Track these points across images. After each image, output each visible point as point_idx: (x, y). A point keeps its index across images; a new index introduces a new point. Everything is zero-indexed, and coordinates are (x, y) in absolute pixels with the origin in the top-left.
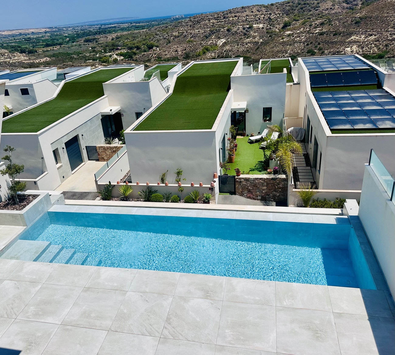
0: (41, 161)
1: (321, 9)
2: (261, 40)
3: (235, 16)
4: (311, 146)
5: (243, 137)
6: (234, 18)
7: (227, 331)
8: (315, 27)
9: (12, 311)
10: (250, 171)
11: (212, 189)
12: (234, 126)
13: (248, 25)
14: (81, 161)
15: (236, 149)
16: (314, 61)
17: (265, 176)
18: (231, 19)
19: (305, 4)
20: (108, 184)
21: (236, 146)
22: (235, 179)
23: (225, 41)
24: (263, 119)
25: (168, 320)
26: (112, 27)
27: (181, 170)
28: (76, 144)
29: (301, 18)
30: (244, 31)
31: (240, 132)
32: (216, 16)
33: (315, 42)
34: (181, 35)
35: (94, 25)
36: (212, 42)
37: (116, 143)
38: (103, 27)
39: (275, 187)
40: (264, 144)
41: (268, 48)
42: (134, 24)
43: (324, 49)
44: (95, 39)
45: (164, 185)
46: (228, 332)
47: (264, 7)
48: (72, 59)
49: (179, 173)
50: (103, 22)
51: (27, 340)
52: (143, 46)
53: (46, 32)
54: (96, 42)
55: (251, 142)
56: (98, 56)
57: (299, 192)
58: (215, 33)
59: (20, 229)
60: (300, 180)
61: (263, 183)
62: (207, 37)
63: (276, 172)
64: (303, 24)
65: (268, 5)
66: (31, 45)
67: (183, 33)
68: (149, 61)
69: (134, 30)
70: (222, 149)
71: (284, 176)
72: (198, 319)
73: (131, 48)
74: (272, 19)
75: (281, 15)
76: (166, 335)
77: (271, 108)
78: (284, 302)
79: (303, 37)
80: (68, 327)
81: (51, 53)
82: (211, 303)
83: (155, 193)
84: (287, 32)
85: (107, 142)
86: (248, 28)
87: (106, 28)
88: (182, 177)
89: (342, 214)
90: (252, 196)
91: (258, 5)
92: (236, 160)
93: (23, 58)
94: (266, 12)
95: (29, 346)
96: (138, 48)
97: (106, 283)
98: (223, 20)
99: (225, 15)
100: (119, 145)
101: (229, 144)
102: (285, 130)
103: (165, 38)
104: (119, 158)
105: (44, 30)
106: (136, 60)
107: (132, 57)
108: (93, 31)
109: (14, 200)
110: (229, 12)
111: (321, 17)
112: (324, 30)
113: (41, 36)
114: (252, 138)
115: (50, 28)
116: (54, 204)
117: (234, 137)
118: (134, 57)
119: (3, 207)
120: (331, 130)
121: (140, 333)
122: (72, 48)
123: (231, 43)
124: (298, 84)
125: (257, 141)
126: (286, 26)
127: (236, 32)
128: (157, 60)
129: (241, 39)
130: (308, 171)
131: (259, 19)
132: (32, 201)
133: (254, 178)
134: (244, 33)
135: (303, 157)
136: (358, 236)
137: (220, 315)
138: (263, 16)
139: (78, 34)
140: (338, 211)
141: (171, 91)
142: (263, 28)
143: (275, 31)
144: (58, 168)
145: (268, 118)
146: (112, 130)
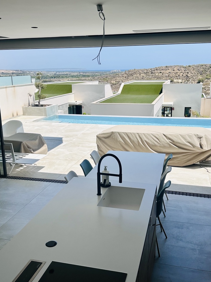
18: (157, 74)
26: (65, 74)
35: (51, 72)
42: (82, 74)
47: (183, 67)
50: (58, 70)
65: (186, 66)
69: (82, 77)
74: (189, 77)
75: (196, 74)
87: (60, 75)
91: (178, 66)
94: (185, 71)
98: (151, 75)
99: (152, 71)
105: (11, 72)
108: (50, 76)
110: (156, 69)
115: (17, 70)
126: (200, 82)
131: (179, 76)
138: (182, 74)
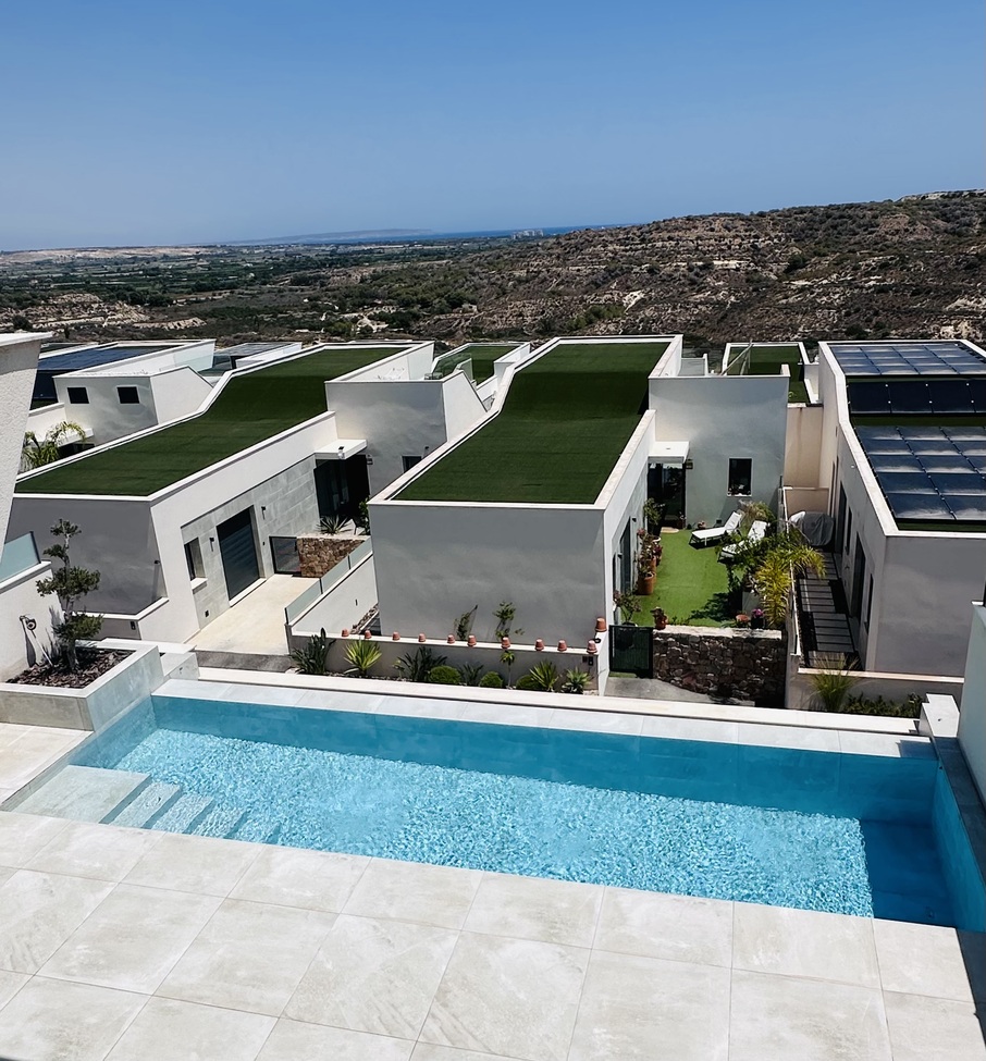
0: (153, 568)
1: (882, 230)
2: (733, 298)
3: (670, 239)
4: (849, 560)
5: (677, 531)
6: (667, 244)
7: (596, 1031)
8: (868, 274)
9: (27, 953)
10: (693, 617)
11: (590, 660)
12: (656, 501)
13: (700, 260)
14: (255, 573)
15: (658, 561)
16: (859, 351)
17: (728, 633)
18: (659, 244)
19: (841, 217)
20: (319, 636)
21: (659, 553)
22: (652, 636)
23: (642, 296)
24: (730, 486)
25: (442, 995)
26: (364, 250)
27: (510, 608)
28: (246, 529)
29: (833, 249)
30: (692, 275)
31: (668, 518)
32: (621, 237)
33: (867, 309)
34: (534, 277)
35: (320, 245)
36: (610, 296)
37: (349, 532)
38: (341, 249)
39: (754, 661)
40: (730, 550)
41: (749, 319)
42: (419, 247)
43: (889, 327)
44: (320, 277)
45: (465, 644)
46: (600, 1035)
47: (743, 220)
48: (257, 324)
49: (505, 615)
50: (342, 238)
51: (58, 1033)
52: (437, 300)
53: (198, 257)
54: (322, 285)
55: (698, 544)
56: (323, 319)
57: (814, 675)
58: (617, 275)
59: (74, 738)
60: (820, 647)
61: (723, 650)
62: (598, 286)
63: (758, 623)
64: (837, 264)
65: (752, 214)
66: (158, 286)
67: (540, 272)
68: (450, 335)
69: (419, 260)
70: (619, 556)
71: (776, 635)
72: (522, 996)
73: (406, 304)
74: (759, 250)
75: (783, 239)
76: (434, 1034)
77: (750, 460)
78: (755, 957)
79: (837, 296)
80: (171, 1004)
81: (207, 308)
82: (560, 953)
83: (439, 664)
84: (796, 283)
85: (325, 528)
86: (701, 268)
87: (348, 254)
88: (513, 625)
89: (917, 733)
90: (693, 683)
91: (726, 215)
92: (658, 587)
93: (135, 316)
94: (746, 231)
95: (62, 1050)
96: (425, 304)
97: (285, 890)
98: (640, 247)
99: (645, 234)
100: (354, 538)
101: (640, 546)
102: (784, 517)
103: (494, 284)
104: (353, 569)
105: (193, 251)
106: (418, 333)
107: (408, 326)
108: (316, 259)
109: (66, 662)
110: (655, 227)
111: (883, 250)
112: (889, 282)
113: (184, 264)
114: (701, 534)
115: (210, 247)
116: (169, 676)
117: (654, 530)
118: (414, 327)
119: (37, 677)
120: (898, 521)
121: (362, 1028)
122: (261, 297)
123: (657, 301)
124: (820, 405)
125: (713, 542)
126: (794, 267)
127: (670, 276)
128: (469, 334)
129: (682, 292)
130: (839, 624)
131: (729, 248)
132: (113, 666)
133: (702, 634)
134: (691, 280)
135: (829, 589)
136: (955, 790)
137: (582, 988)
138: (738, 240)
139: (279, 265)
140: (907, 724)
141: (497, 407)
142: (737, 269)
143: (768, 279)
144: (194, 591)
145: (741, 487)
146: (341, 499)
